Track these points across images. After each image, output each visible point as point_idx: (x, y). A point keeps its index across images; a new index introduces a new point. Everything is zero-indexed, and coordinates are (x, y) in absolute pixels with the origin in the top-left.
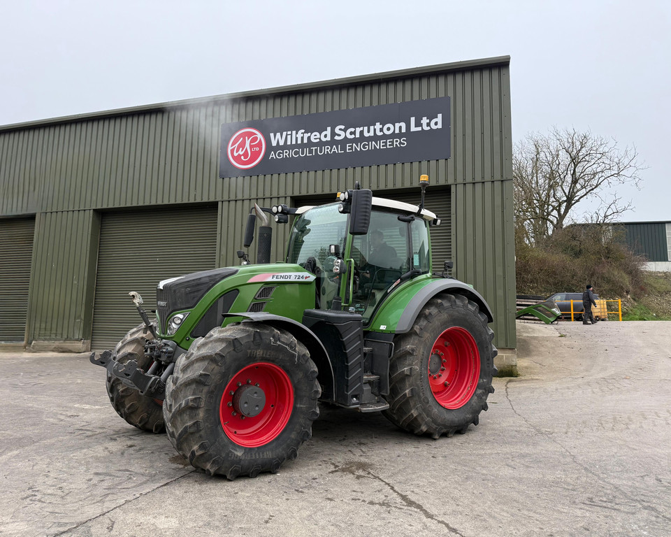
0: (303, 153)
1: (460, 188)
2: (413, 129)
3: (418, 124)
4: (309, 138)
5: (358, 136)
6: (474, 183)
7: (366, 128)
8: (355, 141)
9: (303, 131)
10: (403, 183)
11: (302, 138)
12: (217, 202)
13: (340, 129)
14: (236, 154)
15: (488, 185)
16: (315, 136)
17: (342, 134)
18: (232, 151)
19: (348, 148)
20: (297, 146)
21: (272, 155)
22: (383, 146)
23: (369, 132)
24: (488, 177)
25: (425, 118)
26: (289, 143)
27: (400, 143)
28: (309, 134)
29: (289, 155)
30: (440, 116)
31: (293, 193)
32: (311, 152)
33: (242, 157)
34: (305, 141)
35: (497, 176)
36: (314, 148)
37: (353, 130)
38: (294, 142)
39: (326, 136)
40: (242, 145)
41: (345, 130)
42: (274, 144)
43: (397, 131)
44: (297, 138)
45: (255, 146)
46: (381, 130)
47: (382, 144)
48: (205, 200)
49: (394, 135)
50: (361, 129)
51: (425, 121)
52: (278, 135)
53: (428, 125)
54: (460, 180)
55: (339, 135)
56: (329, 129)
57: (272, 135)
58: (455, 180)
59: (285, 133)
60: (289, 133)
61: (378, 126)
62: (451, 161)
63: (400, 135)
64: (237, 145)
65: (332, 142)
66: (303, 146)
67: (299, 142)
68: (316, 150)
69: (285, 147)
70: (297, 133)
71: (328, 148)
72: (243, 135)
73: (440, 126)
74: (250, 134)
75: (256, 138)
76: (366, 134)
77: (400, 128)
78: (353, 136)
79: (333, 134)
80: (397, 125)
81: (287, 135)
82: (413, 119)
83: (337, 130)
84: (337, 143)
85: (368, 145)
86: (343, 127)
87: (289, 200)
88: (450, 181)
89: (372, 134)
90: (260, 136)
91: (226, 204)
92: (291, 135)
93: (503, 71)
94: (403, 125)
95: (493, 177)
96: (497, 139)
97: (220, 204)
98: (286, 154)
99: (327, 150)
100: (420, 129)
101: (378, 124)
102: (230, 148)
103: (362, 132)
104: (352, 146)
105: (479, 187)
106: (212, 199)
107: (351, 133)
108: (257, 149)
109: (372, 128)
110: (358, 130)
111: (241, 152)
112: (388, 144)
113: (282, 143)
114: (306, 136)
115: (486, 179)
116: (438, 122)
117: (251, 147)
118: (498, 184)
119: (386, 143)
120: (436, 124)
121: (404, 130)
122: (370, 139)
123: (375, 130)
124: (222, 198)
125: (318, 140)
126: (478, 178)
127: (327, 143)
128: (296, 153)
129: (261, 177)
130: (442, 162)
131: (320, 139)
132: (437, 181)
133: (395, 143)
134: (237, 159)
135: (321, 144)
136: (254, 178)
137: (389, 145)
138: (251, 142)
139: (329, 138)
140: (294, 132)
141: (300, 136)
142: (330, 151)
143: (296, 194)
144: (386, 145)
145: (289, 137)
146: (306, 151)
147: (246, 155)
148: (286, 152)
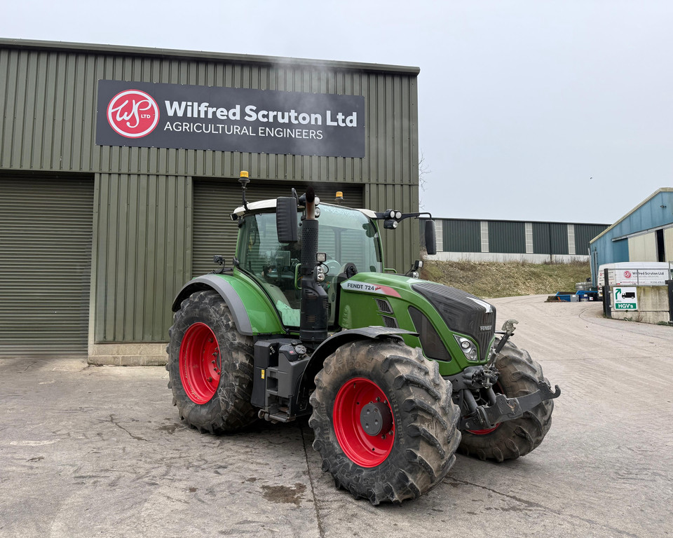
0: (207, 129)
1: (374, 188)
2: (329, 123)
3: (334, 119)
4: (214, 113)
5: (271, 120)
6: (385, 185)
7: (280, 114)
8: (267, 124)
9: (207, 104)
10: (319, 177)
11: (206, 113)
12: (93, 174)
13: (251, 110)
14: (119, 119)
15: (398, 188)
16: (221, 113)
17: (253, 114)
18: (114, 114)
19: (260, 131)
20: (198, 119)
21: (168, 126)
22: (298, 135)
23: (283, 118)
24: (398, 181)
25: (340, 114)
26: (189, 115)
27: (316, 135)
28: (214, 109)
29: (189, 128)
30: (355, 114)
31: (195, 173)
32: (217, 129)
33: (128, 124)
34: (210, 116)
35: (406, 181)
36: (220, 126)
37: (266, 113)
38: (195, 115)
39: (234, 114)
40: (128, 109)
41: (257, 112)
42: (170, 113)
43: (313, 122)
44: (199, 112)
45: (146, 112)
46: (297, 118)
47: (297, 133)
48: (76, 169)
49: (309, 126)
50: (275, 113)
51: (340, 116)
52: (176, 104)
53: (344, 121)
54: (373, 180)
55: (251, 116)
56: (238, 107)
57: (168, 103)
58: (369, 179)
59: (184, 104)
60: (190, 103)
61: (293, 114)
62: (365, 160)
63: (316, 127)
64: (120, 108)
65: (242, 122)
66: (206, 121)
67: (202, 116)
68: (223, 128)
69: (185, 118)
70: (199, 106)
71: (237, 128)
72: (130, 97)
73: (354, 124)
74: (138, 98)
75: (147, 104)
76: (280, 120)
77: (316, 119)
78: (265, 120)
79: (243, 114)
80: (313, 116)
81: (187, 106)
82: (329, 113)
83: (247, 110)
84: (248, 124)
85: (283, 132)
86: (254, 108)
87: (190, 180)
88: (365, 180)
89: (286, 120)
90: (151, 102)
91: (105, 177)
92: (192, 106)
93: (412, 81)
94: (319, 117)
95: (402, 180)
96: (406, 145)
97: (97, 177)
98: (186, 127)
99: (236, 129)
100: (335, 124)
101: (293, 111)
102: (110, 111)
103: (275, 117)
104: (265, 130)
105: (390, 188)
106: (86, 169)
107: (264, 116)
108: (149, 116)
109: (286, 114)
110: (272, 114)
111: (125, 117)
112: (304, 134)
113: (180, 114)
114: (211, 110)
115: (396, 182)
116: (352, 121)
117: (140, 113)
118: (407, 188)
119: (302, 132)
120: (351, 121)
121: (320, 123)
122: (284, 126)
123: (290, 117)
124: (100, 169)
125: (225, 118)
126: (389, 181)
127: (235, 122)
128: (198, 128)
129: (154, 150)
130: (357, 160)
131: (227, 116)
132: (353, 179)
133: (311, 135)
134: (122, 124)
135: (229, 122)
136: (144, 150)
137: (305, 136)
138: (139, 108)
139: (238, 117)
140: (196, 104)
141: (202, 109)
142: (240, 131)
143: (200, 174)
144: (301, 135)
145: (189, 109)
146: (211, 128)
147: (133, 120)
148: (186, 125)
